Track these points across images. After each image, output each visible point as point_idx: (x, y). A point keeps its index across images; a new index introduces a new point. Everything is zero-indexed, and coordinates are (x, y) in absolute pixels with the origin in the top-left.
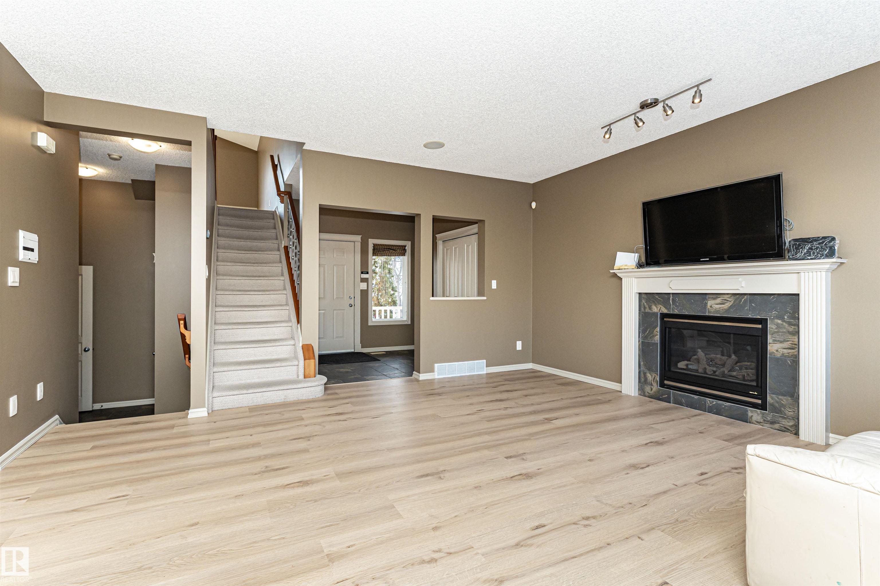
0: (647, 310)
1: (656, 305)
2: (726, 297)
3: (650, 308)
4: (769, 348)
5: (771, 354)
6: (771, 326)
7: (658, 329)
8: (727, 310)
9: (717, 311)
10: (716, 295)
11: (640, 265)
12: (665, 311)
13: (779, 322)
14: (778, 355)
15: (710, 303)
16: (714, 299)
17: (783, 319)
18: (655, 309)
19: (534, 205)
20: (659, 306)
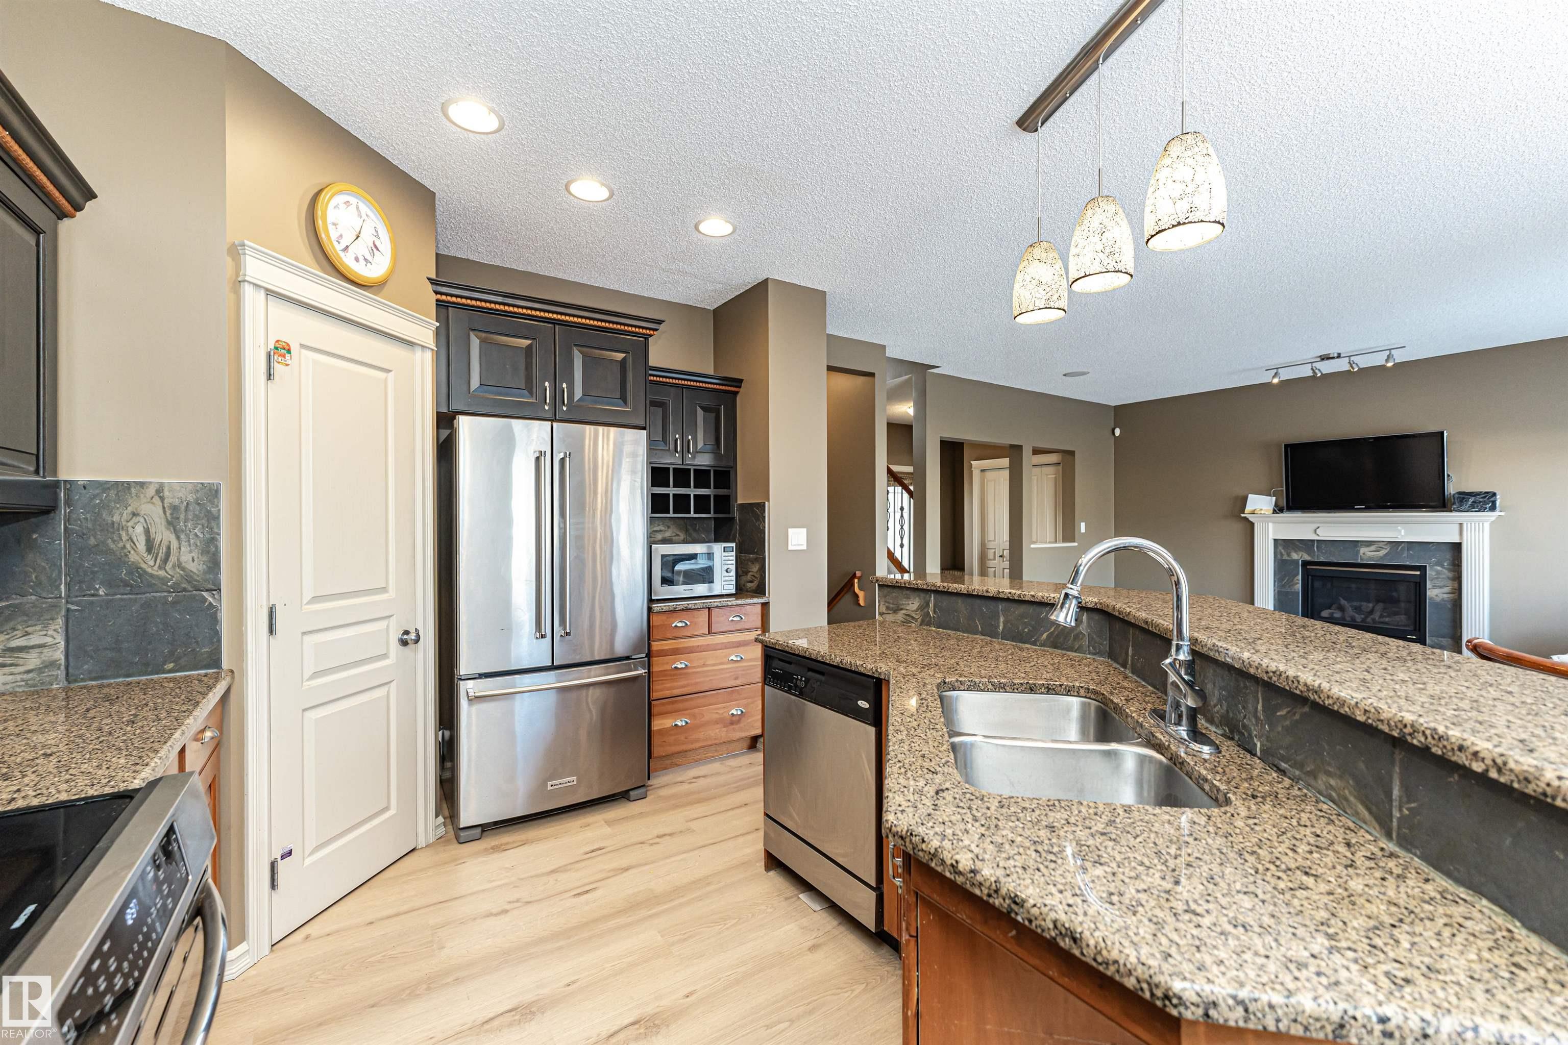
0: (1286, 557)
1: (1296, 552)
2: (1381, 545)
3: (1289, 555)
4: (1428, 593)
5: (1431, 599)
6: (1429, 573)
7: (1300, 577)
8: (1382, 558)
9: (1370, 558)
10: (1369, 543)
11: (1278, 509)
12: (1307, 558)
13: (1439, 568)
14: (1438, 600)
15: (1362, 550)
16: (1368, 546)
17: (1443, 566)
18: (1295, 556)
19: (1117, 432)
20: (1301, 554)
